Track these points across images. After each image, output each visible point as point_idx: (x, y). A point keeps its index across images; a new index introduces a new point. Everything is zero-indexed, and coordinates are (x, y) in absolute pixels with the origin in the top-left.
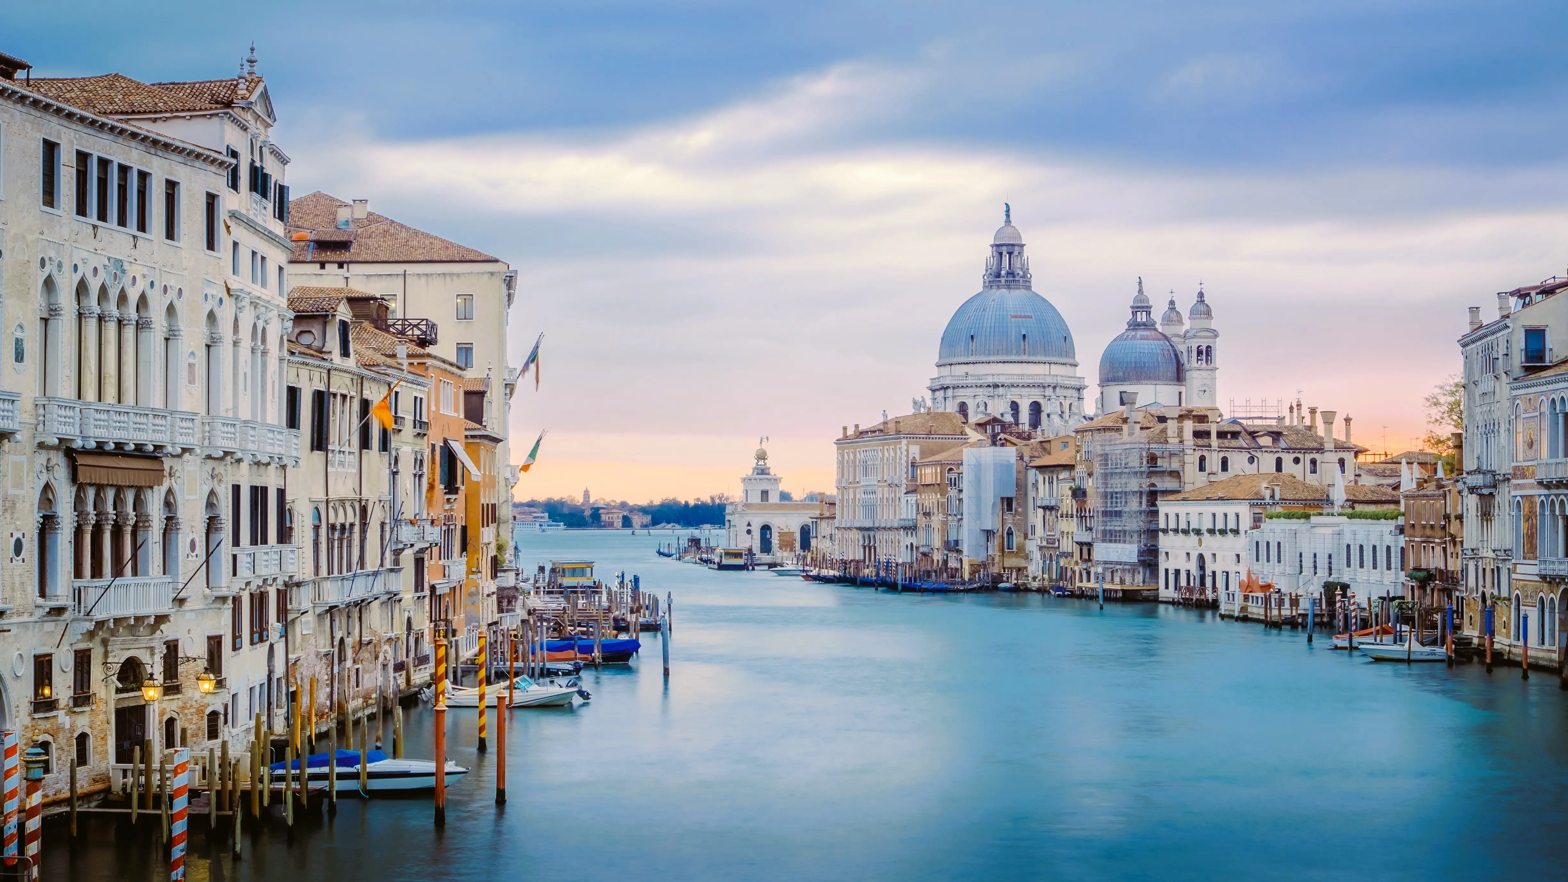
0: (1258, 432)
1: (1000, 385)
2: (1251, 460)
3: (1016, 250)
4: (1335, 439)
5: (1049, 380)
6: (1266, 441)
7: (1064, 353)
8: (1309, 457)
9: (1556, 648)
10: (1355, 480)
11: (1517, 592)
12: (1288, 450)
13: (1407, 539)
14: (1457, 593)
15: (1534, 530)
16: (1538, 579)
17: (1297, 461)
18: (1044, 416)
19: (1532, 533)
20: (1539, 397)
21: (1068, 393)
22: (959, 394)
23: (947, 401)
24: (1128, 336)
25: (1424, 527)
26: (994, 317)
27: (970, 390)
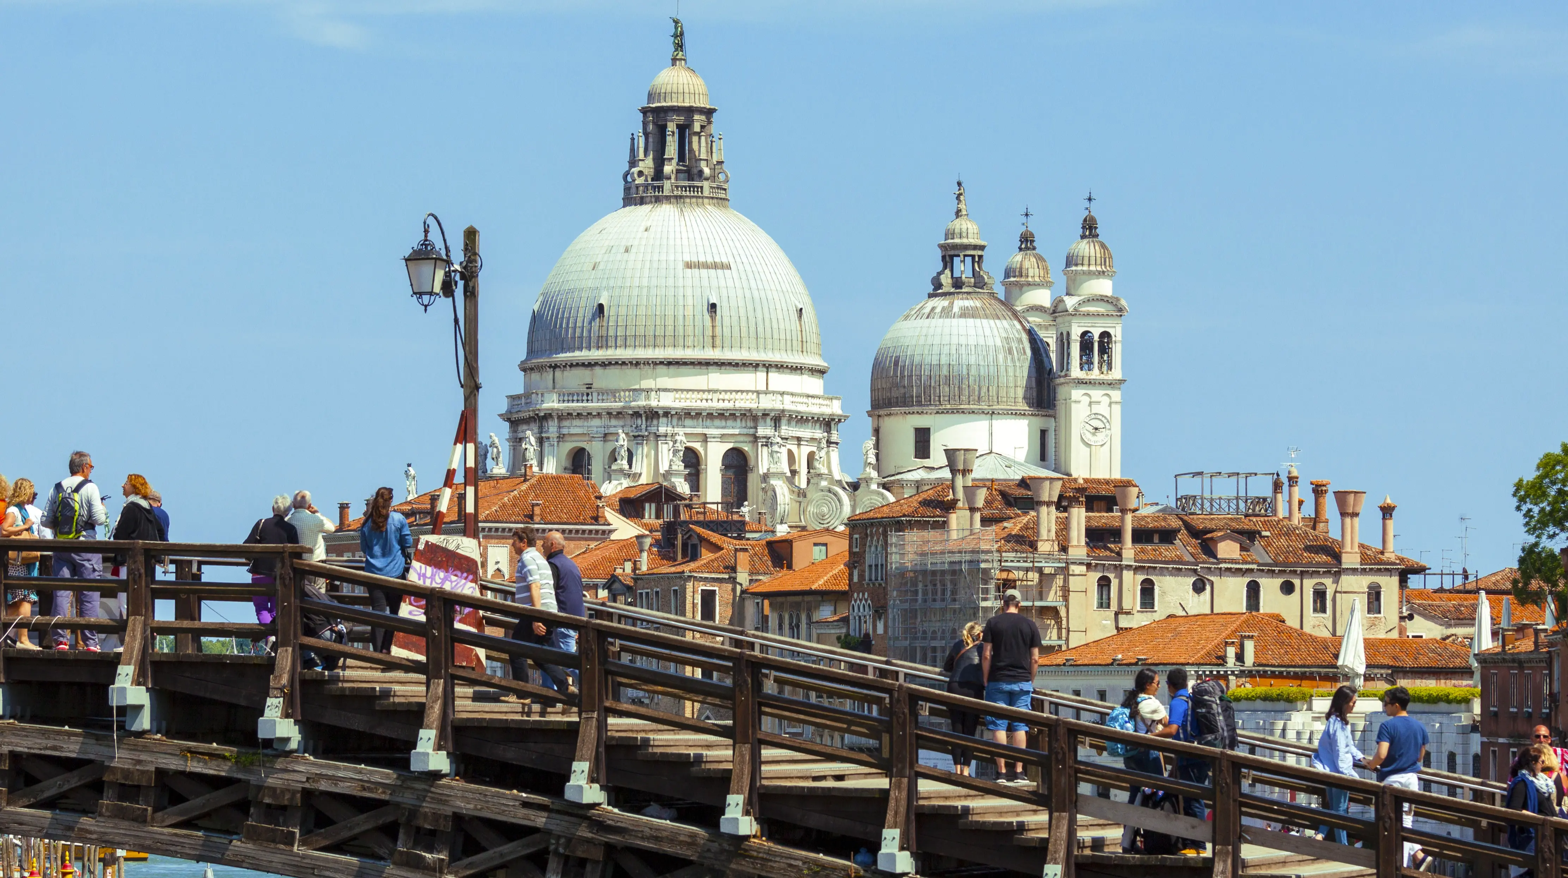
0: (1212, 531)
1: (661, 412)
2: (1198, 588)
3: (698, 120)
4: (1362, 546)
5: (767, 403)
6: (1228, 549)
7: (797, 345)
8: (1309, 584)
10: (1400, 626)
12: (1271, 567)
13: (1485, 739)
17: (1287, 588)
18: (753, 482)
21: (805, 432)
22: (573, 431)
23: (546, 444)
24: (933, 309)
25: (1514, 716)
26: (648, 264)
27: (596, 422)
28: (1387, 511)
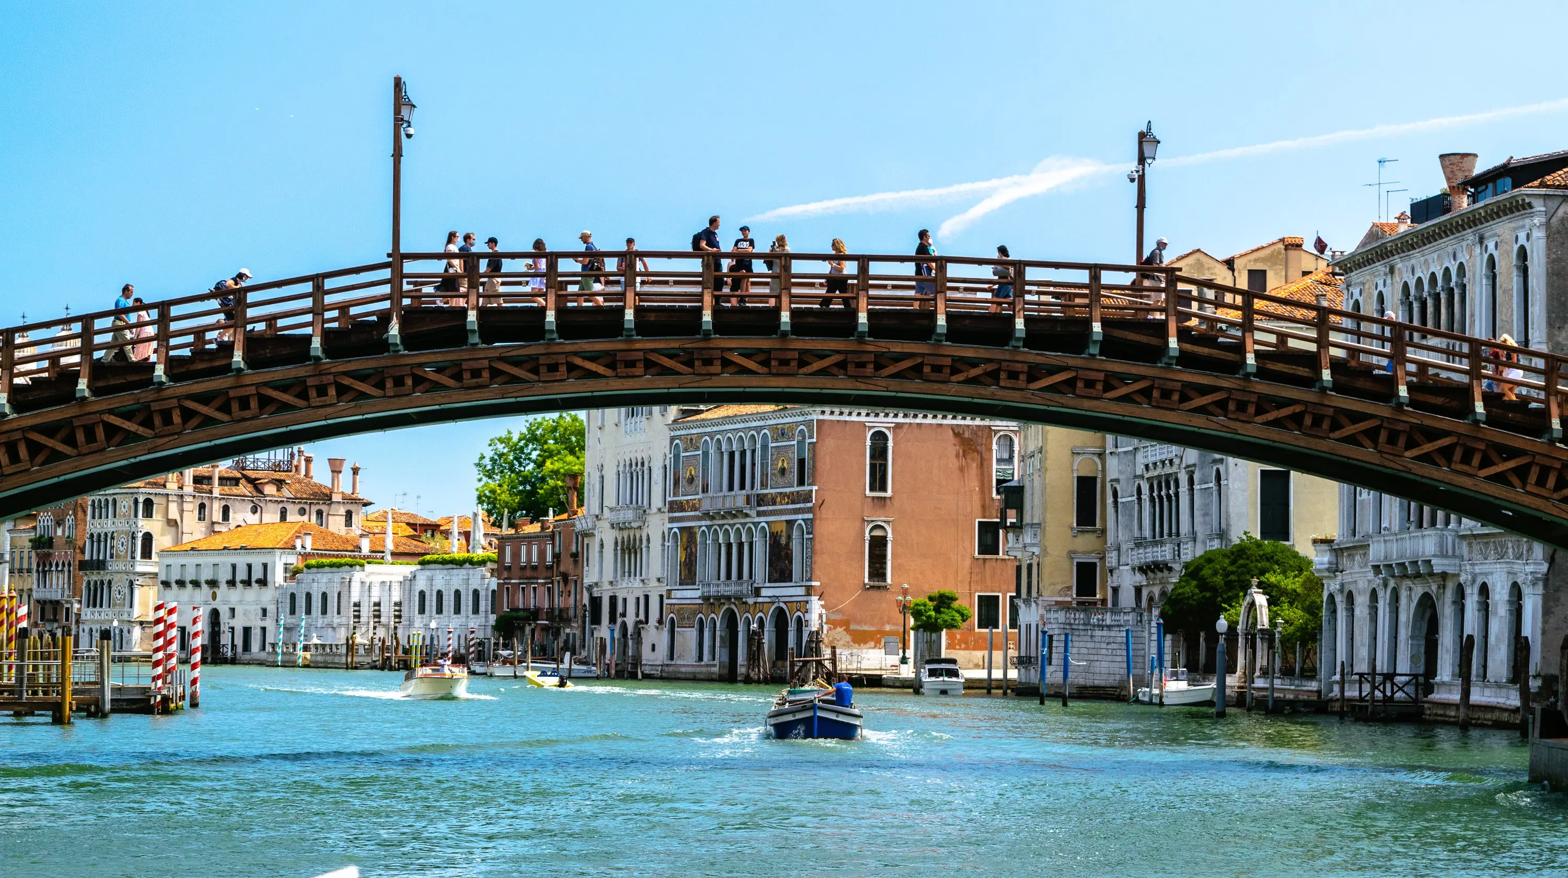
0: (259, 479)
2: (254, 510)
4: (342, 491)
6: (270, 490)
8: (314, 509)
9: (717, 662)
11: (672, 615)
12: (293, 500)
13: (501, 582)
14: (568, 630)
15: (693, 558)
16: (700, 601)
17: (302, 512)
19: (691, 561)
20: (702, 437)
25: (523, 568)
28: (355, 471)
